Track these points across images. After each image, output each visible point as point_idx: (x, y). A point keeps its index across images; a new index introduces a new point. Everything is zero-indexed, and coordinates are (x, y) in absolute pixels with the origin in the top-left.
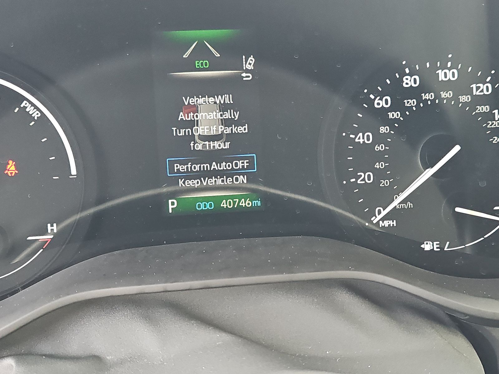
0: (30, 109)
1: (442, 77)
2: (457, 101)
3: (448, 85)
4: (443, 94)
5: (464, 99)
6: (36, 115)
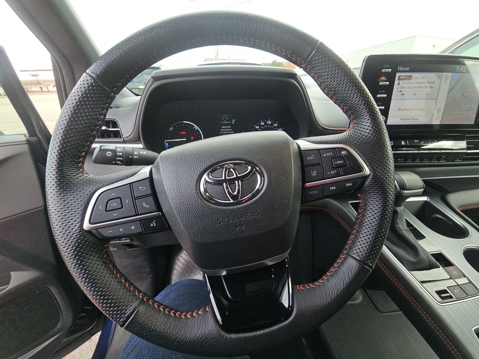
0: (195, 128)
1: (268, 123)
2: (268, 127)
3: (269, 124)
4: (268, 126)
5: (272, 127)
6: (197, 129)
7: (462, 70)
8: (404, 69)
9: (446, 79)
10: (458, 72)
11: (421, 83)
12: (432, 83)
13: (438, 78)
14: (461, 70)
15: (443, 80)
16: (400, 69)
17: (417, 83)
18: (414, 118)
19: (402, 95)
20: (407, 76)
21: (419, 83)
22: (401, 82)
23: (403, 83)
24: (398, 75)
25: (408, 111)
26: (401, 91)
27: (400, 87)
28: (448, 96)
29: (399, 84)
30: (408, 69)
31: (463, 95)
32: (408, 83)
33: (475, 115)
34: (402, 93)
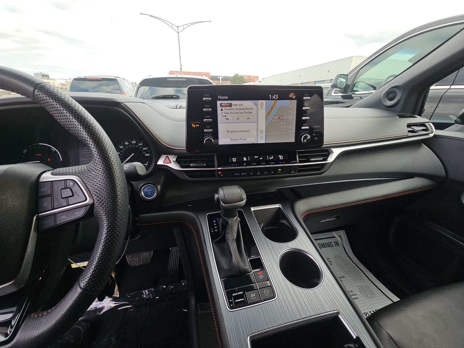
5: (137, 146)
6: (54, 150)
7: (275, 98)
8: (223, 98)
9: (262, 106)
10: (271, 100)
11: (241, 109)
12: (250, 109)
13: (254, 105)
14: (273, 98)
15: (259, 106)
16: (220, 98)
17: (237, 109)
18: (242, 138)
19: (227, 119)
20: (227, 104)
21: (239, 109)
22: (223, 108)
23: (225, 109)
24: (219, 102)
25: (235, 133)
26: (225, 116)
27: (224, 113)
28: (266, 119)
29: (222, 110)
30: (227, 98)
31: (279, 118)
32: (230, 109)
33: (294, 134)
34: (227, 117)
